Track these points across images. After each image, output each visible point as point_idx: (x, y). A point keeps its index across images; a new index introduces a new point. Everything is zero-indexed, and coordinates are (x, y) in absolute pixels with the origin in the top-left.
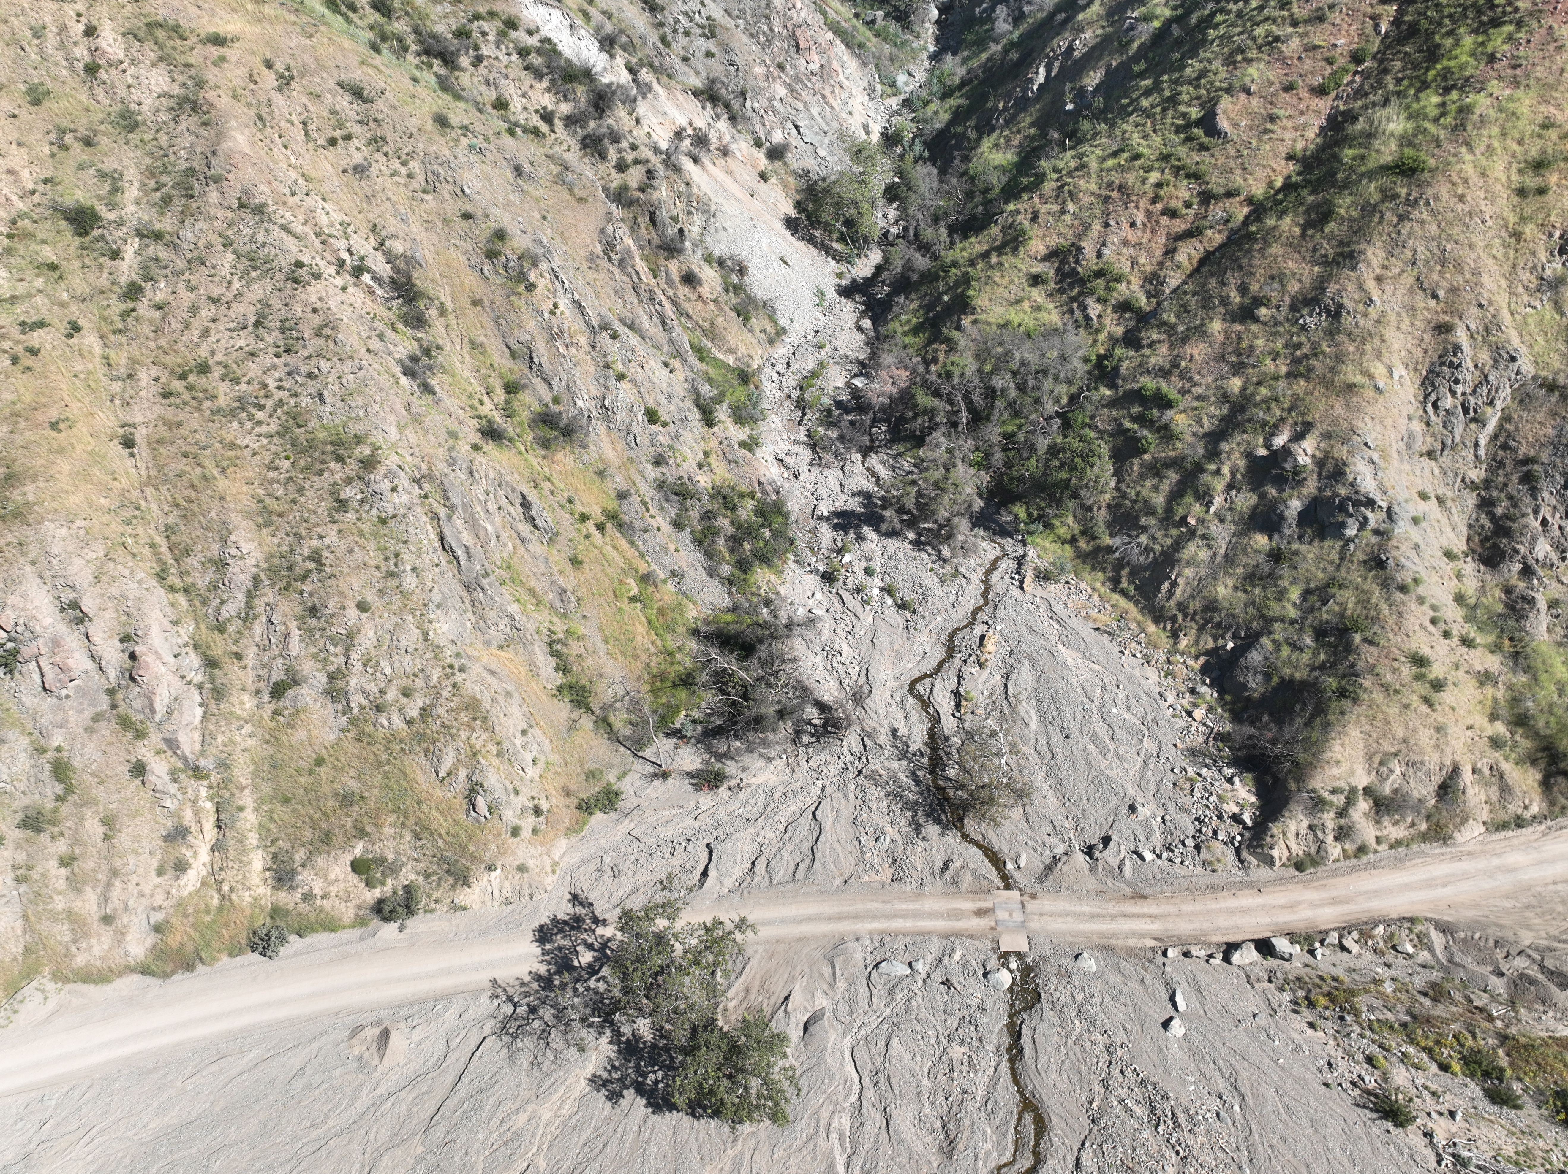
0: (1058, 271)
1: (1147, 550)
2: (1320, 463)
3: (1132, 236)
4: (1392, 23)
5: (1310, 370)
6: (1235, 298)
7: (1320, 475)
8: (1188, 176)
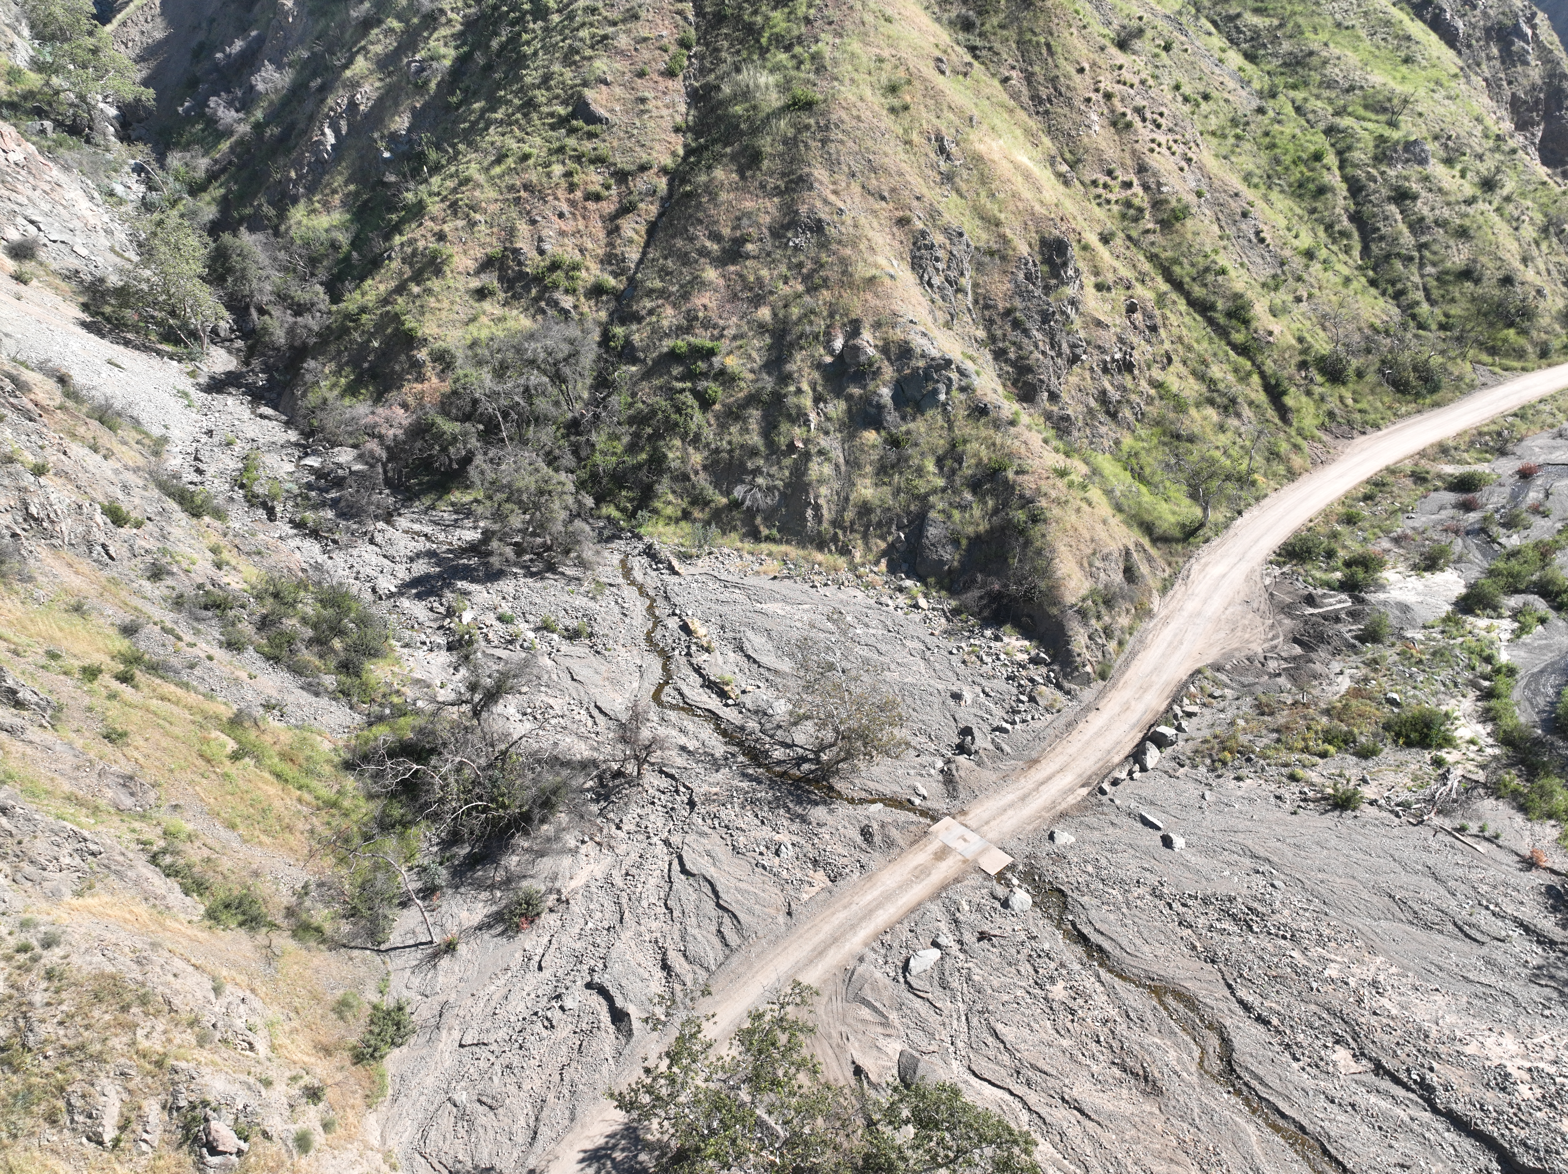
0: (501, 279)
1: (770, 489)
2: (885, 350)
3: (568, 226)
4: (697, 15)
5: (825, 280)
6: (714, 247)
7: (889, 359)
8: (592, 162)
